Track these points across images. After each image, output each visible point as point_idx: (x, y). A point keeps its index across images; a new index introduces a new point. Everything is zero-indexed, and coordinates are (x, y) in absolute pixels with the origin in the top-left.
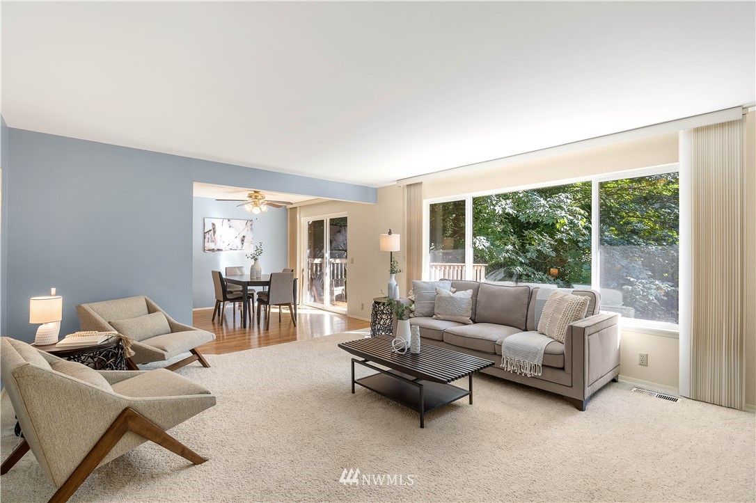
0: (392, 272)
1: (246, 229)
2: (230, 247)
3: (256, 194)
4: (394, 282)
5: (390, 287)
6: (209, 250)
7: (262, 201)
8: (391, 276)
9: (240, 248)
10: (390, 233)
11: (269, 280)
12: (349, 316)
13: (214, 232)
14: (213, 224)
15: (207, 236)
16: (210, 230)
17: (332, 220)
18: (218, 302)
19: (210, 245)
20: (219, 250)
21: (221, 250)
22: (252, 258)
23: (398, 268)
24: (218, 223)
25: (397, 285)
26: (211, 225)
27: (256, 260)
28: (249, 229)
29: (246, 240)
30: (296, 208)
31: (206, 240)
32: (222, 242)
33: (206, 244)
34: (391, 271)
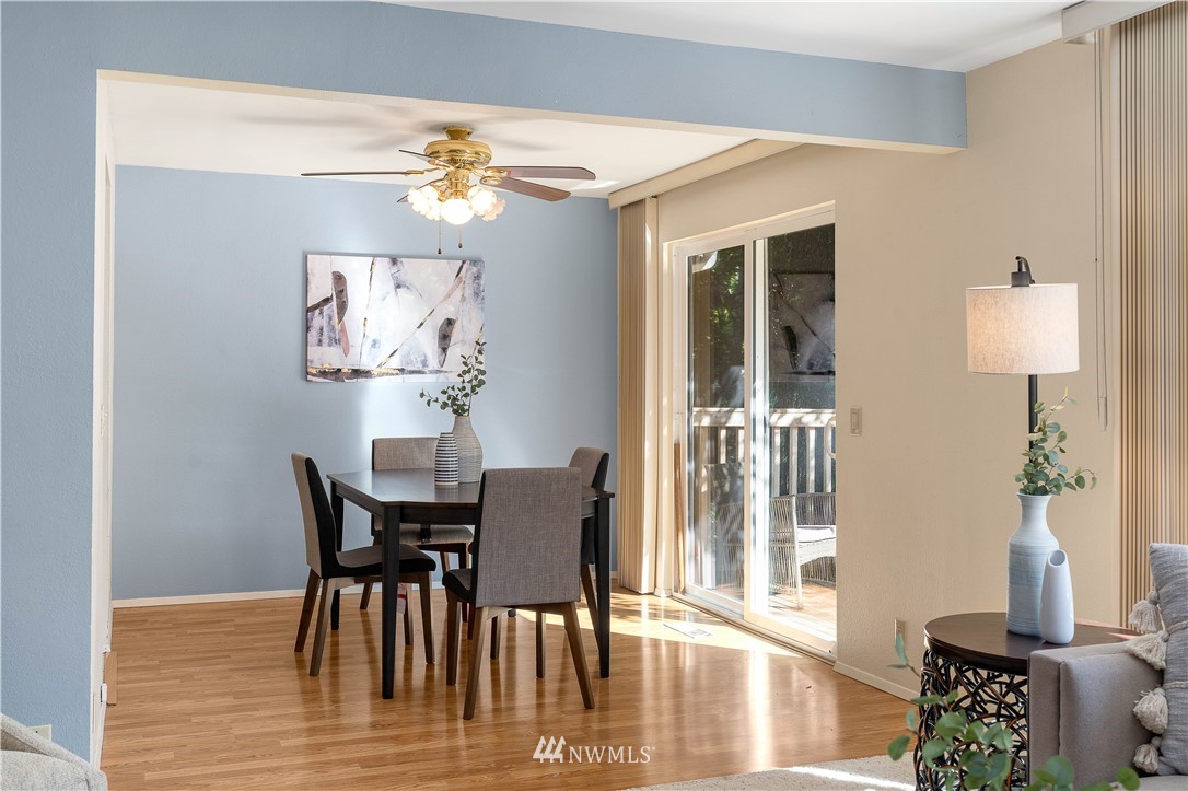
0: (1035, 483)
1: (458, 294)
2: (395, 363)
3: (455, 145)
4: (1044, 540)
5: (1020, 566)
6: (323, 374)
7: (480, 171)
8: (1027, 509)
9: (433, 363)
10: (1021, 277)
11: (475, 500)
12: (841, 667)
13: (342, 307)
14: (339, 279)
15: (318, 321)
16: (327, 300)
17: (776, 244)
18: (313, 580)
19: (325, 356)
20: (357, 373)
21: (366, 374)
22: (444, 405)
23: (1064, 464)
24: (356, 273)
25: (1058, 558)
26: (330, 281)
27: (460, 411)
28: (469, 292)
29: (456, 335)
30: (641, 202)
31: (313, 335)
32: (369, 342)
33: (314, 353)
34: (1030, 477)
